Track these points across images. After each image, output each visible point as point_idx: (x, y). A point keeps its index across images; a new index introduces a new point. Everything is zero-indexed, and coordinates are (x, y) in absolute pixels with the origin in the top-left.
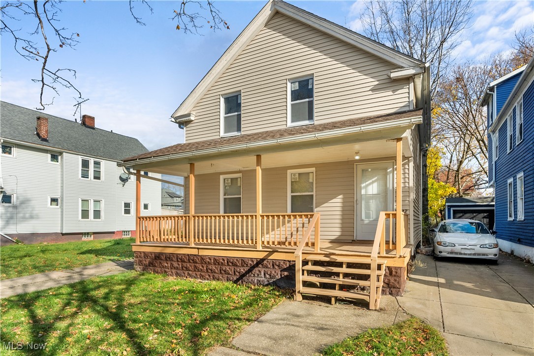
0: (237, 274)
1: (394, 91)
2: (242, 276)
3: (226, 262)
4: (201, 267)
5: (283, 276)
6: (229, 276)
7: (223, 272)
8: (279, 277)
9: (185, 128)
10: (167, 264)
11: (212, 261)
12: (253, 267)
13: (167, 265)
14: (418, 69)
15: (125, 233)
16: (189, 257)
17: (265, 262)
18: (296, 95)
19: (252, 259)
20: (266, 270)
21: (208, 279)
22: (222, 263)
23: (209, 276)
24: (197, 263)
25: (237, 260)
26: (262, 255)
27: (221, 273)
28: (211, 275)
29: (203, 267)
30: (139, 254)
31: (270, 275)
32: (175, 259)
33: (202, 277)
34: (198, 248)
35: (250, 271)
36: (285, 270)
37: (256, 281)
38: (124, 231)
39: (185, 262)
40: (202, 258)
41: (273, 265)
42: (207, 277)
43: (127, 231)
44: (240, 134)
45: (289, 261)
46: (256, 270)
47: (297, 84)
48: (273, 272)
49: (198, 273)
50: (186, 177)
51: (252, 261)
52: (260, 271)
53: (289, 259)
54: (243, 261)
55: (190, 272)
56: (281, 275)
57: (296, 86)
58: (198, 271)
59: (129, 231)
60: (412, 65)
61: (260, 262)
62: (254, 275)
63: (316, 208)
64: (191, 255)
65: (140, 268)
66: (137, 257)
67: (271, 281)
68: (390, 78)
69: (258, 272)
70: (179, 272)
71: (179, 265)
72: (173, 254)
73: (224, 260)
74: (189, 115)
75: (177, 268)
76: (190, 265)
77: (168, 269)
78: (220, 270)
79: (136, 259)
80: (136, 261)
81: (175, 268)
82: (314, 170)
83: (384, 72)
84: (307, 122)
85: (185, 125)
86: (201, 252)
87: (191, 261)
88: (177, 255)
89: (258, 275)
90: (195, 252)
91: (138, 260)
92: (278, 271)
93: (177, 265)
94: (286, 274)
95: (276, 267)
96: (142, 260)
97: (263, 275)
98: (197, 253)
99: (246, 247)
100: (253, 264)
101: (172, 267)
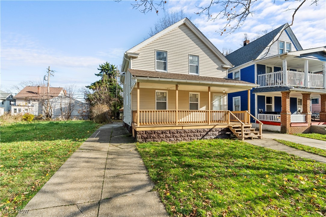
0: (202, 135)
1: (223, 71)
2: (204, 136)
4: (184, 135)
6: (198, 137)
7: (195, 136)
10: (163, 135)
11: (190, 131)
12: (208, 132)
17: (213, 129)
20: (213, 132)
22: (195, 132)
23: (189, 138)
24: (182, 133)
25: (201, 130)
26: (212, 127)
32: (168, 133)
33: (185, 140)
34: (183, 126)
35: (207, 134)
37: (210, 137)
39: (175, 133)
40: (185, 131)
41: (216, 130)
44: (166, 72)
46: (209, 133)
47: (192, 57)
48: (216, 133)
49: (183, 138)
51: (208, 130)
54: (204, 130)
55: (178, 138)
56: (219, 134)
60: (230, 65)
61: (211, 130)
64: (178, 130)
65: (143, 140)
66: (140, 134)
67: (215, 137)
68: (222, 66)
69: (210, 134)
70: (171, 139)
71: (171, 135)
72: (167, 130)
73: (195, 130)
74: (138, 54)
75: (170, 137)
76: (178, 135)
77: (164, 138)
78: (194, 135)
79: (139, 136)
80: (139, 137)
81: (168, 137)
82: (199, 93)
83: (221, 64)
84: (196, 74)
85: (131, 58)
86: (184, 128)
87: (178, 133)
88: (169, 130)
89: (211, 135)
90: (181, 128)
91: (140, 136)
92: (218, 132)
93: (170, 136)
94: (221, 133)
95: (217, 131)
96: (145, 136)
97: (212, 135)
98: (182, 129)
99: (198, 124)
100: (208, 131)
101: (167, 137)
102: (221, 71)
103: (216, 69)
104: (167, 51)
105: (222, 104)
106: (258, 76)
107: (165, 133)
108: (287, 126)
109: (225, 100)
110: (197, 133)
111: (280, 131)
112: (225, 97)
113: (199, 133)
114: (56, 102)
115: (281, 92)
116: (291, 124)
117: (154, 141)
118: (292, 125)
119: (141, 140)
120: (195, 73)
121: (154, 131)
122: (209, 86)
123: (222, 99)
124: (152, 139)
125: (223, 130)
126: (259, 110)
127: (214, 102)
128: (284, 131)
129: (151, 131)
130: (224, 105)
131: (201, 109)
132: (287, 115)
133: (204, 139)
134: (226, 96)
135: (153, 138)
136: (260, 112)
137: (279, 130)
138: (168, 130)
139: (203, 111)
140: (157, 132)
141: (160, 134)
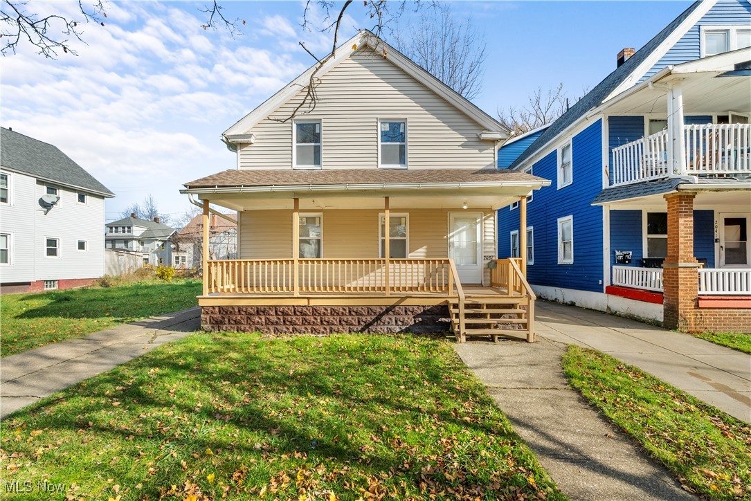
0: (362, 323)
2: (368, 325)
3: (347, 311)
4: (313, 320)
5: (417, 322)
6: (351, 327)
7: (343, 323)
8: (412, 323)
9: (239, 151)
10: (260, 318)
11: (329, 311)
12: (382, 315)
13: (260, 321)
14: (505, 135)
15: (49, 284)
16: (295, 309)
17: (397, 308)
18: (386, 136)
19: (380, 307)
20: (398, 317)
21: (323, 333)
22: (343, 313)
23: (325, 329)
24: (306, 315)
25: (362, 309)
26: (392, 302)
27: (341, 324)
28: (328, 328)
29: (316, 319)
30: (211, 309)
31: (403, 322)
32: (273, 312)
33: (314, 331)
34: (309, 298)
35: (378, 318)
36: (418, 316)
37: (386, 329)
38: (47, 281)
39: (288, 315)
40: (315, 310)
41: (406, 312)
42: (322, 330)
43: (50, 281)
44: (320, 168)
45: (424, 306)
46: (385, 318)
47: (388, 125)
48: (406, 319)
49: (309, 327)
50: (241, 212)
51: (381, 309)
52: (390, 319)
53: (424, 304)
54: (370, 310)
55: (297, 327)
56: (415, 321)
57: (387, 127)
58: (309, 324)
59: (54, 281)
61: (389, 309)
62: (384, 323)
63: (410, 253)
64: (297, 306)
65: (213, 327)
66: (207, 313)
67: (404, 328)
68: (479, 137)
69: (388, 320)
70: (279, 327)
71: (279, 319)
72: (270, 307)
73: (344, 309)
74: (250, 136)
75: (277, 322)
76: (297, 318)
77: (262, 325)
78: (340, 321)
79: (205, 316)
80: (206, 318)
81: (272, 323)
82: (407, 214)
83: (475, 132)
84: (398, 166)
85: (239, 147)
86: (313, 303)
87: (298, 313)
88: (276, 307)
89: (389, 323)
90: (305, 302)
91: (208, 317)
92: (411, 317)
93: (276, 320)
94: (420, 319)
95: (409, 313)
96: (218, 316)
97: (394, 323)
98: (307, 304)
99: (372, 294)
100: (382, 312)
101: (268, 322)
102: (477, 151)
103: (460, 148)
104: (321, 120)
105: (479, 240)
106: (611, 153)
107: (264, 312)
108: (681, 306)
109: (489, 230)
110: (350, 318)
111: (662, 320)
112: (487, 222)
113: (356, 318)
114: (221, 243)
115: (664, 196)
116: (699, 299)
117: (238, 331)
118: (702, 304)
119: (206, 326)
120: (397, 163)
121: (238, 307)
122: (387, 195)
123: (479, 226)
124: (233, 326)
125: (428, 310)
126: (618, 253)
127: (453, 236)
128: (671, 322)
129: (233, 307)
130: (485, 244)
131: (412, 254)
132: (680, 270)
133: (369, 332)
134: (492, 218)
135: (236, 324)
136: (618, 261)
137: (661, 318)
138: (272, 306)
139: (416, 262)
140: (244, 309)
141: (251, 314)
